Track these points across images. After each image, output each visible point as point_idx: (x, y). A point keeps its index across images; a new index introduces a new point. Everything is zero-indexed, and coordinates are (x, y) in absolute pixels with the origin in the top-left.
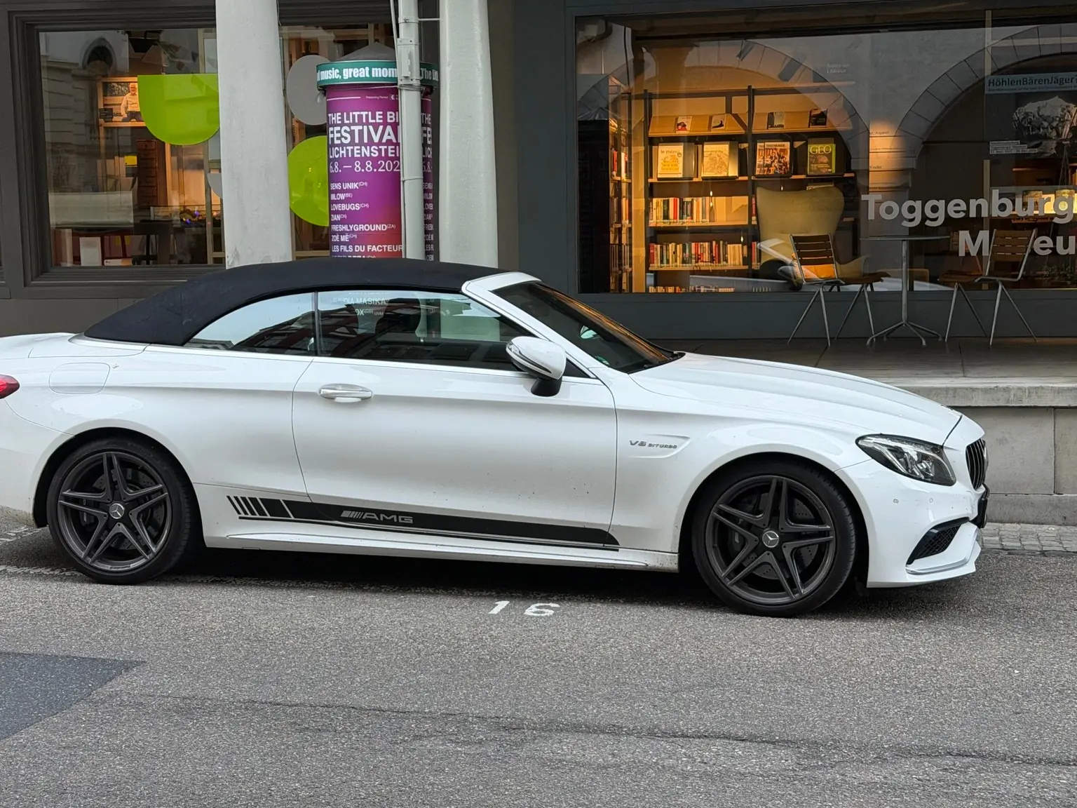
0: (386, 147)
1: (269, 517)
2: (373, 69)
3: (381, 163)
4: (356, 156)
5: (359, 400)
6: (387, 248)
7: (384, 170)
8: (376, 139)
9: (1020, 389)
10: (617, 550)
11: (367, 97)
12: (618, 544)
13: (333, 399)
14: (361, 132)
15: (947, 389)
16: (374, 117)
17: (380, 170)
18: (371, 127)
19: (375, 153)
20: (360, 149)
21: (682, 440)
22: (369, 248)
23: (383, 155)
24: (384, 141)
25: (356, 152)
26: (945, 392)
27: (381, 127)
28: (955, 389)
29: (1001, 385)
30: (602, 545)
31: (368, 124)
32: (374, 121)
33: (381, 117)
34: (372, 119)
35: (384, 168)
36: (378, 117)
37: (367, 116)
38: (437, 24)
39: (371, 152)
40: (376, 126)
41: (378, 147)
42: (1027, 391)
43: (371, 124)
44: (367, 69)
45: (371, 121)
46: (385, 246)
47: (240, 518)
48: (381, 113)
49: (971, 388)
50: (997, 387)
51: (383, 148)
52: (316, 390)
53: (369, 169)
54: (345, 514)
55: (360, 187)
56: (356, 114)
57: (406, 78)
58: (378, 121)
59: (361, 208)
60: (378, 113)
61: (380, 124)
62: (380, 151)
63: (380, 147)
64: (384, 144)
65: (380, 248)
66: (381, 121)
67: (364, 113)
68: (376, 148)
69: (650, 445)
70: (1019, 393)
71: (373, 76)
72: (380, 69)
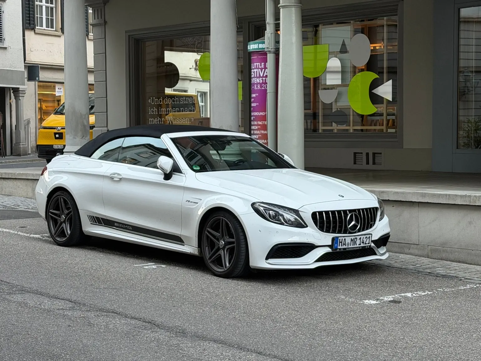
0: (265, 78)
1: (103, 225)
2: (259, 45)
3: (263, 85)
4: (255, 82)
5: (119, 179)
6: (265, 123)
7: (264, 89)
8: (262, 75)
9: (475, 196)
10: (184, 245)
11: (259, 57)
12: (184, 243)
13: (113, 179)
14: (257, 72)
15: (446, 195)
16: (261, 66)
17: (263, 88)
18: (260, 70)
19: (261, 81)
20: (256, 80)
21: (200, 200)
22: (258, 123)
23: (264, 82)
24: (264, 76)
25: (255, 80)
26: (445, 196)
27: (263, 70)
28: (449, 195)
29: (468, 194)
30: (180, 243)
31: (259, 68)
32: (261, 67)
33: (264, 65)
34: (260, 66)
35: (264, 87)
36: (262, 65)
37: (259, 65)
38: (279, 23)
39: (260, 81)
40: (262, 69)
41: (262, 78)
42: (478, 197)
43: (260, 68)
44: (257, 44)
45: (260, 67)
46: (264, 122)
47: (91, 224)
48: (264, 63)
49: (456, 195)
50: (466, 195)
51: (264, 79)
52: (109, 175)
53: (259, 88)
54: (116, 224)
55: (256, 96)
56: (255, 64)
57: (267, 48)
58: (262, 67)
59: (256, 105)
60: (262, 63)
61: (263, 68)
62: (263, 80)
63: (263, 78)
64: (264, 77)
65: (262, 123)
66: (264, 67)
67: (258, 64)
68: (261, 79)
69: (191, 202)
70: (475, 198)
71: (259, 47)
72: (262, 44)
